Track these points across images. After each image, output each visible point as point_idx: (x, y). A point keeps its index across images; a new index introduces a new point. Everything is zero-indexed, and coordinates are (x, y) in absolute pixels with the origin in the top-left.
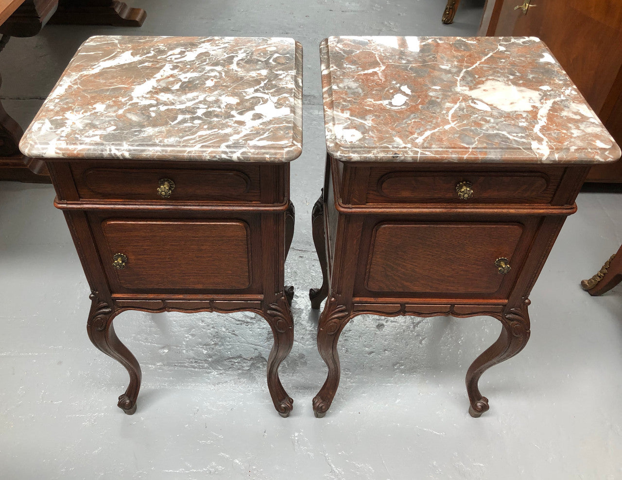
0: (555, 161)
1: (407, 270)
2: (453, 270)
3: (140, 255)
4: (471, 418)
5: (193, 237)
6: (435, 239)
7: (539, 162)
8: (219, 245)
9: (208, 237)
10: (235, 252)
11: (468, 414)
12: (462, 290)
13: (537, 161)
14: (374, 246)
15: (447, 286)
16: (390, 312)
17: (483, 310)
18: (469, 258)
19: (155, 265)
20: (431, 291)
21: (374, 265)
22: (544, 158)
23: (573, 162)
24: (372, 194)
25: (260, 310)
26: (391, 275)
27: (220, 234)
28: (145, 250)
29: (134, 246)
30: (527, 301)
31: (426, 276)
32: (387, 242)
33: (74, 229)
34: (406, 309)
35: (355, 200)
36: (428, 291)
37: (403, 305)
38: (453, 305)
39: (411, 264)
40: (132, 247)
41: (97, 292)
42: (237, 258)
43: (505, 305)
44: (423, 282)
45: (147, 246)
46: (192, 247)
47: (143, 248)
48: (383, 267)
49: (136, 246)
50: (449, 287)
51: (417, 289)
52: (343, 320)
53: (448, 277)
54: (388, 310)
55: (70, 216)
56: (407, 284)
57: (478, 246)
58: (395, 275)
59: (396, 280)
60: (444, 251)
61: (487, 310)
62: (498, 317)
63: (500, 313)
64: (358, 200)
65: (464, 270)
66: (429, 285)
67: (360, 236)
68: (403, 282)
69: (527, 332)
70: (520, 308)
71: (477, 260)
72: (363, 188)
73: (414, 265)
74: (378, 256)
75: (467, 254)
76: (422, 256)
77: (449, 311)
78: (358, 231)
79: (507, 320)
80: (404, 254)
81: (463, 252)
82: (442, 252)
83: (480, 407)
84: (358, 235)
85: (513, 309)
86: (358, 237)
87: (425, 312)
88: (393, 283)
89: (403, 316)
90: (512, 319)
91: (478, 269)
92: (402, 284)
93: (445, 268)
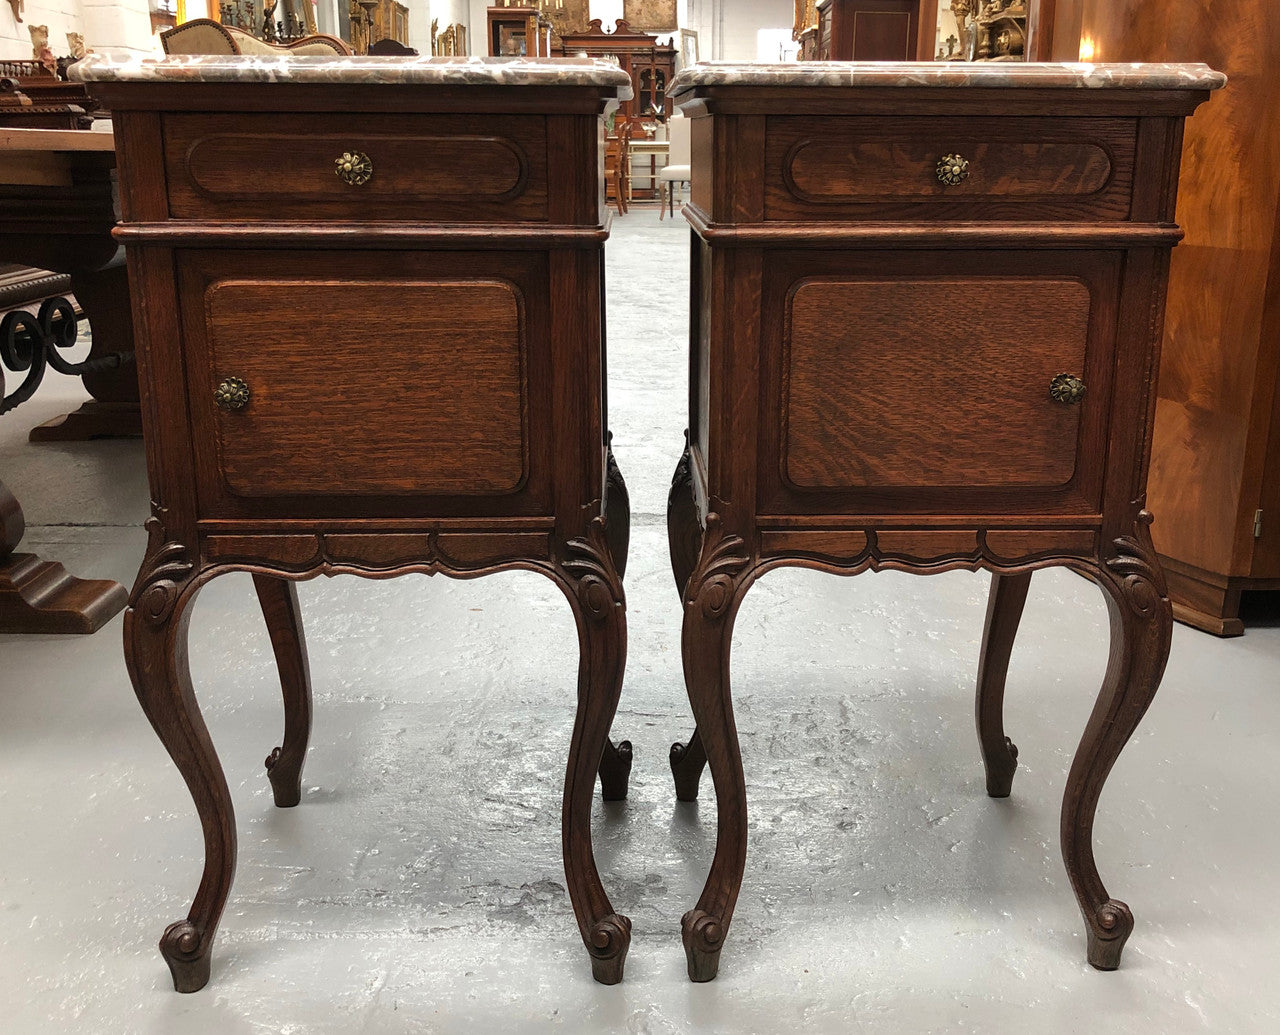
0: (1106, 79)
1: (867, 417)
2: (967, 413)
3: (280, 382)
5: (402, 325)
6: (915, 322)
7: (1079, 85)
8: (458, 350)
9: (434, 324)
10: (492, 371)
12: (994, 477)
13: (1074, 79)
14: (789, 345)
15: (961, 466)
16: (845, 555)
17: (1053, 546)
18: (995, 376)
19: (311, 415)
20: (927, 483)
21: (795, 402)
22: (1086, 75)
24: (775, 195)
25: (546, 561)
26: (834, 433)
27: (460, 315)
28: (293, 365)
29: (269, 354)
30: (1143, 513)
31: (911, 435)
32: (815, 330)
33: (143, 305)
34: (883, 547)
35: (743, 210)
36: (920, 482)
37: (870, 531)
38: (982, 530)
39: (875, 400)
40: (263, 357)
41: (165, 510)
42: (495, 390)
43: (1099, 528)
44: (905, 454)
45: (299, 353)
46: (399, 355)
47: (289, 359)
48: (813, 408)
49: (274, 353)
50: (964, 471)
51: (895, 475)
52: (739, 579)
53: (959, 436)
54: (838, 550)
55: (140, 266)
56: (874, 461)
57: (1007, 341)
58: (843, 435)
59: (846, 449)
60: (938, 357)
61: (1062, 546)
62: (1091, 568)
63: (1093, 556)
64: (747, 209)
65: (989, 416)
66: (919, 463)
67: (758, 313)
68: (862, 455)
69: (1164, 602)
70: (1134, 536)
71: (1011, 384)
72: (754, 175)
73: (881, 402)
74: (802, 376)
75: (989, 365)
76: (893, 374)
77: (977, 551)
78: (754, 297)
79: (1110, 574)
80: (854, 367)
81: (979, 361)
82: (935, 360)
83: (1109, 918)
84: (754, 311)
85: (1119, 540)
86: (754, 316)
87: (924, 556)
88: (841, 460)
89: (876, 570)
90: (1123, 570)
91: (1019, 410)
92: (861, 462)
93: (948, 408)
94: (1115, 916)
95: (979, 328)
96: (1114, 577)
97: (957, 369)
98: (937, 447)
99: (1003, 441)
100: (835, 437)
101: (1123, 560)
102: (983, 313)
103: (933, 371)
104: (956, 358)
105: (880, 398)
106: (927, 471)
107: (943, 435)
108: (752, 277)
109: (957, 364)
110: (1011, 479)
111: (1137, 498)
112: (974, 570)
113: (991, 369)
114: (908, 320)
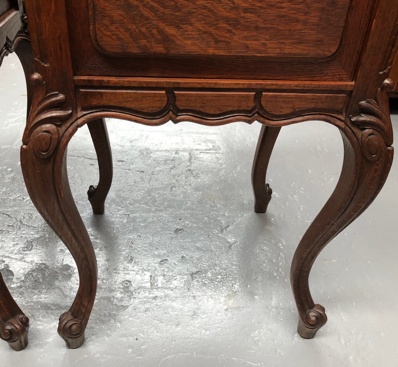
4: (302, 340)
11: (297, 335)
12: (273, 49)
15: (246, 38)
16: (150, 110)
17: (312, 106)
20: (218, 52)
30: (387, 82)
31: (205, 7)
34: (180, 104)
36: (211, 51)
37: (170, 92)
38: (259, 92)
43: (350, 93)
44: (199, 25)
50: (248, 42)
52: (64, 128)
53: (246, 10)
54: (145, 105)
56: (171, 31)
58: (145, 6)
59: (147, 19)
61: (320, 106)
62: (339, 122)
63: (341, 113)
66: (211, 34)
68: (162, 25)
69: (388, 150)
70: (376, 99)
77: (254, 108)
79: (353, 128)
83: (314, 318)
85: (363, 103)
87: (212, 112)
88: (143, 30)
89: (176, 122)
90: (362, 125)
92: (160, 31)
94: (317, 317)
96: (355, 130)
98: (227, 20)
99: (283, 16)
100: (138, 7)
101: (364, 118)
106: (217, 42)
107: (232, 9)
110: (287, 51)
111: (385, 69)
112: (250, 122)
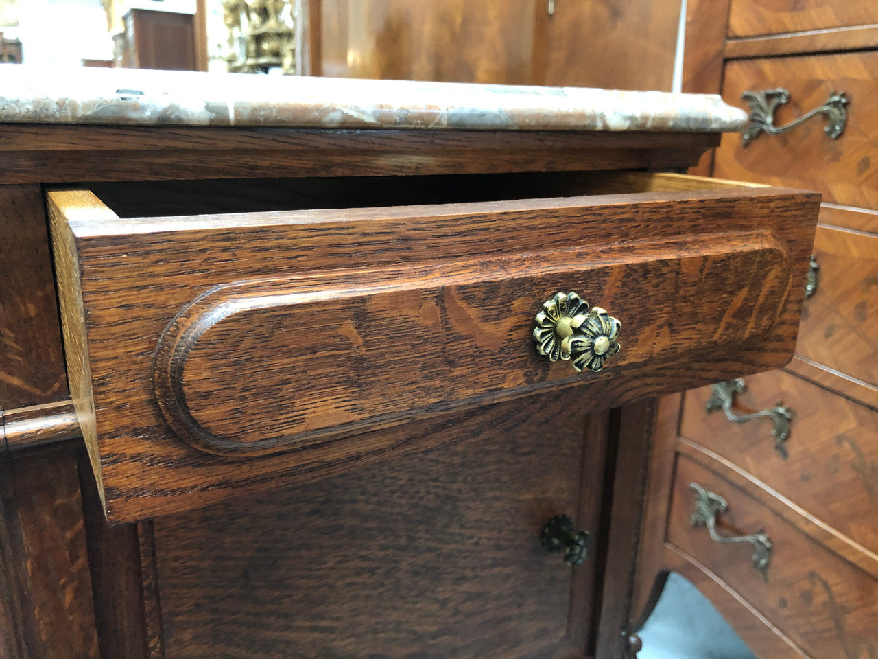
2: (444, 603)
6: (367, 502)
7: (600, 126)
18: (477, 544)
23: (671, 123)
39: (314, 629)
57: (491, 494)
60: (403, 542)
64: (26, 379)
65: (470, 597)
67: (82, 561)
71: (498, 548)
72: (32, 310)
73: (323, 630)
74: (187, 636)
75: (469, 533)
76: (340, 583)
78: (69, 535)
80: (277, 593)
81: (457, 530)
82: (399, 548)
84: (74, 558)
86: (74, 569)
91: (508, 577)
93: (418, 606)
95: (455, 486)
97: (430, 550)
102: (462, 465)
103: (397, 562)
104: (427, 536)
105: (323, 624)
108: (59, 502)
109: (429, 543)
113: (472, 537)
114: (354, 501)
